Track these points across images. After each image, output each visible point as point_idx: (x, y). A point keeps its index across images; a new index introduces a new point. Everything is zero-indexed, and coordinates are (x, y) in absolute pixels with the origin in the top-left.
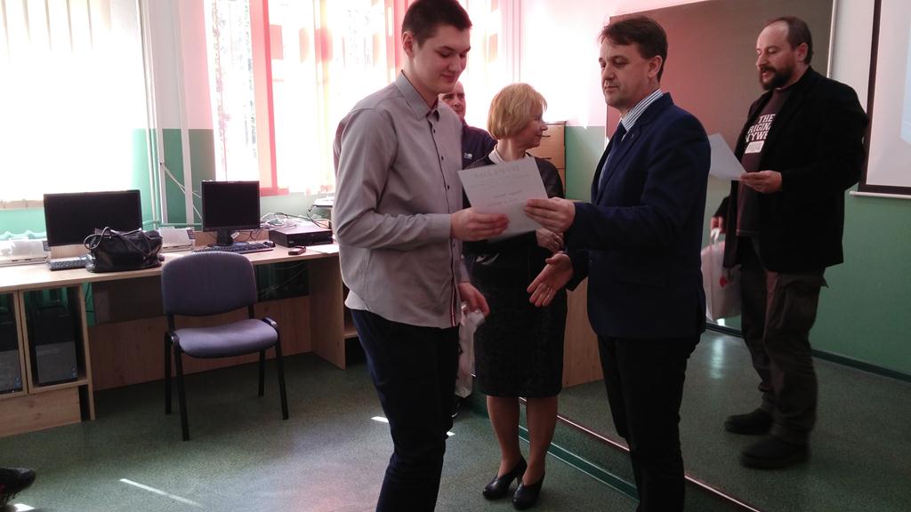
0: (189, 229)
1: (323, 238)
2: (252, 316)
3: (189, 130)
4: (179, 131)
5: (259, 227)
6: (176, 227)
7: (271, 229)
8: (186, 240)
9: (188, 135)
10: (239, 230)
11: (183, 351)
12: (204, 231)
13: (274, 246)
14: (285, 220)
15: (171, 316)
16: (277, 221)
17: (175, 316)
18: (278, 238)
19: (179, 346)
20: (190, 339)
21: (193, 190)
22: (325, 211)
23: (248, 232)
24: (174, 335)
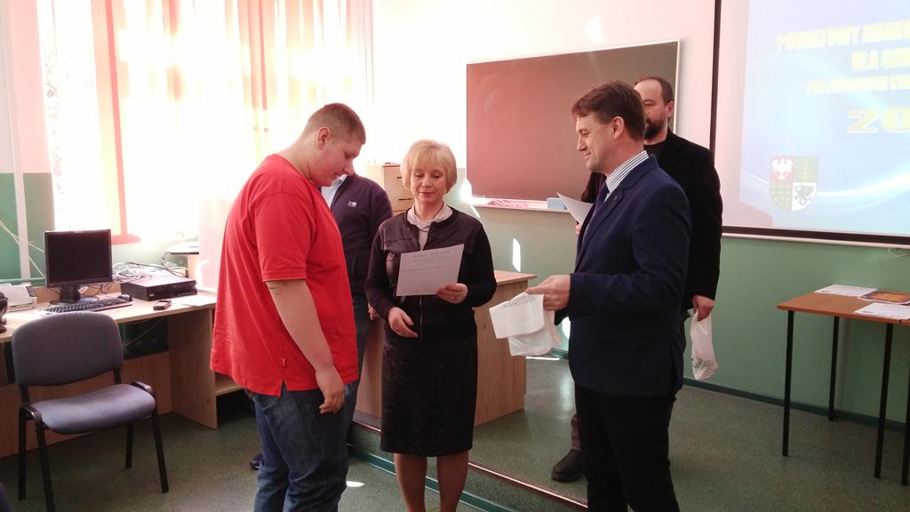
0: (29, 285)
1: (187, 289)
2: (118, 381)
3: (24, 174)
4: (11, 176)
5: (111, 280)
6: (13, 283)
7: (125, 281)
8: (27, 299)
9: (22, 179)
10: (86, 283)
11: (47, 428)
12: (48, 287)
13: (131, 300)
14: (138, 271)
15: (24, 389)
16: (127, 272)
17: (30, 388)
18: (134, 291)
19: (43, 423)
20: (55, 413)
21: (29, 240)
22: (181, 259)
23: (98, 286)
24: (34, 410)
